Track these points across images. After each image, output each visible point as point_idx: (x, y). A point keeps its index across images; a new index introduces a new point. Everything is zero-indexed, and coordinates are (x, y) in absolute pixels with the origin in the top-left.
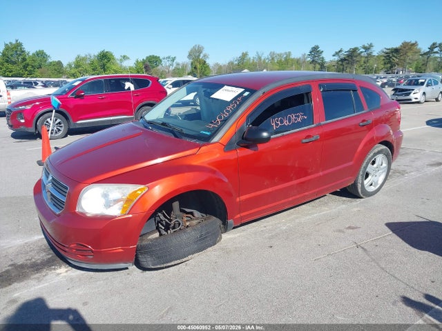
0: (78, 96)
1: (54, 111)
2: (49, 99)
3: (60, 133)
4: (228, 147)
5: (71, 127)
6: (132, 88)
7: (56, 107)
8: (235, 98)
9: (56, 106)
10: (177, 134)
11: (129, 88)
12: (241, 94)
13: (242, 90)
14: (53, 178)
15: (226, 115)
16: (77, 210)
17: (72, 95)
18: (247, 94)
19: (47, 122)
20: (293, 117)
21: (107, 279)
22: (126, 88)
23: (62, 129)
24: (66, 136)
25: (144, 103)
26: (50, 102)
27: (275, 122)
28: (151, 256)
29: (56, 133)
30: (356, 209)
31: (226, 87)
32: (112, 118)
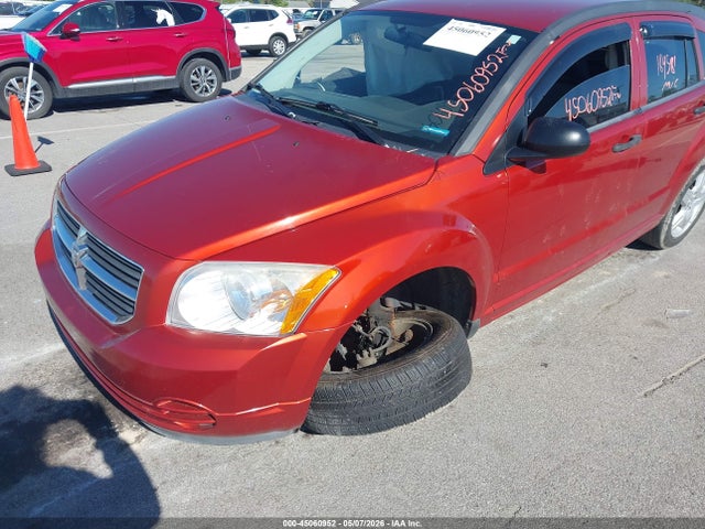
0: (68, 35)
1: (32, 65)
2: (19, 39)
3: (39, 107)
4: (491, 163)
5: (58, 97)
6: (171, 22)
7: (36, 57)
8: (490, 50)
9: (35, 55)
10: (369, 133)
11: (165, 22)
12: (501, 40)
13: (501, 30)
14: (90, 238)
15: (477, 88)
16: (168, 322)
17: (55, 32)
18: (514, 39)
19: (11, 85)
20: (599, 93)
21: (234, 457)
22: (159, 20)
23: (42, 100)
24: (49, 114)
25: (194, 51)
26: (22, 46)
27: (571, 106)
28: (343, 416)
29: (30, 106)
30: (660, 274)
31: (453, 23)
32: (135, 80)
